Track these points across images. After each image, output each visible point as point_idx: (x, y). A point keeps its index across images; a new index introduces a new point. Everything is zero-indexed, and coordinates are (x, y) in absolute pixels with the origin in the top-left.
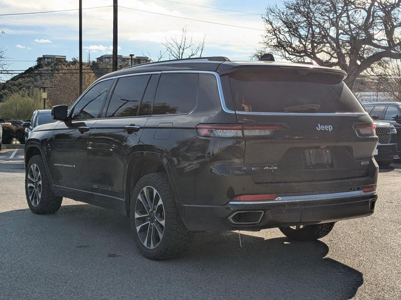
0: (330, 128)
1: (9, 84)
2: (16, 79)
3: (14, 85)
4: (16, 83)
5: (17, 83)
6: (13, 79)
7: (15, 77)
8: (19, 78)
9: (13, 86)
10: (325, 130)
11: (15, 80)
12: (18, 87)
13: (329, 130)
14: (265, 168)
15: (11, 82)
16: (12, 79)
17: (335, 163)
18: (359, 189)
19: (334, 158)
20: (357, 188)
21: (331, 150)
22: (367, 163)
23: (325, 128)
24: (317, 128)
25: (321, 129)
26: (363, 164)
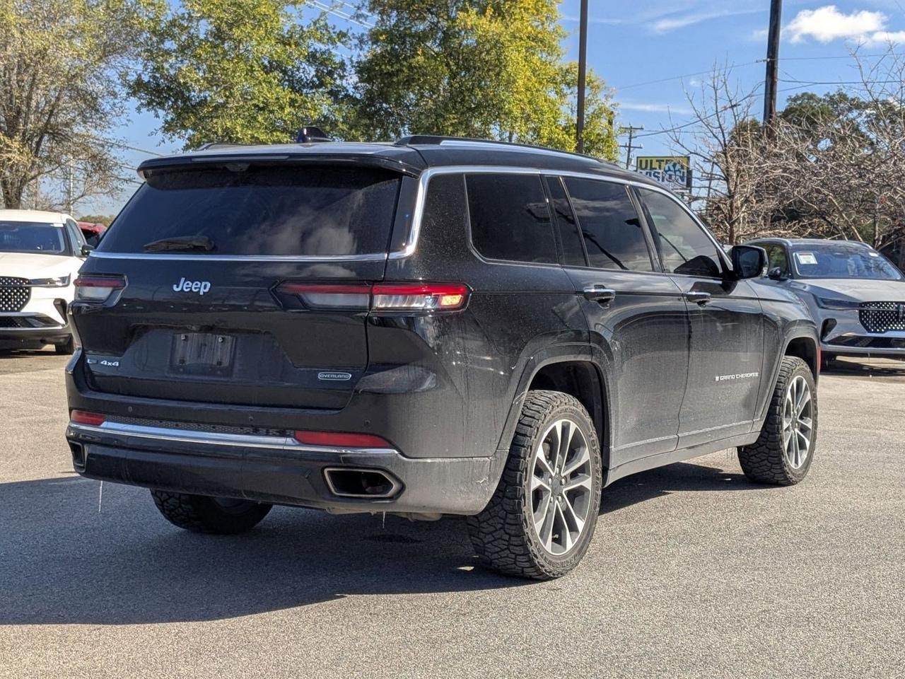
0: (203, 288)
10: (191, 291)
13: (199, 291)
14: (102, 363)
17: (237, 367)
18: (282, 434)
19: (238, 356)
20: (277, 432)
21: (237, 338)
22: (341, 376)
23: (191, 288)
24: (175, 286)
25: (182, 290)
26: (324, 377)
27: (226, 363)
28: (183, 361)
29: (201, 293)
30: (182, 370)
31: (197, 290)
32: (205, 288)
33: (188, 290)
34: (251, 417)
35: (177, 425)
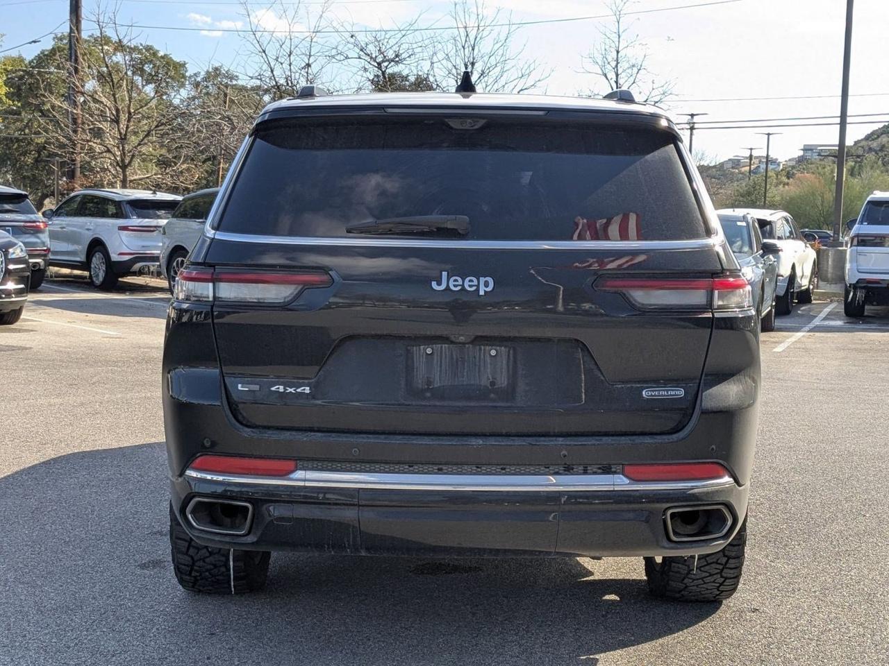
0: (485, 286)
1: (860, 148)
2: (876, 136)
3: (870, 150)
4: (874, 145)
5: (878, 147)
6: (871, 137)
7: (873, 133)
8: (882, 134)
9: (868, 153)
10: (463, 289)
11: (873, 140)
12: (878, 154)
14: (273, 389)
15: (864, 143)
16: (868, 138)
17: (522, 386)
18: (607, 470)
19: (520, 372)
20: (600, 468)
21: (515, 349)
22: (673, 393)
23: (463, 285)
24: (434, 284)
25: (448, 288)
26: (652, 395)
27: (502, 381)
28: (429, 382)
29: (482, 293)
30: (428, 394)
31: (474, 288)
32: (486, 284)
33: (459, 288)
34: (564, 452)
35: (440, 470)
